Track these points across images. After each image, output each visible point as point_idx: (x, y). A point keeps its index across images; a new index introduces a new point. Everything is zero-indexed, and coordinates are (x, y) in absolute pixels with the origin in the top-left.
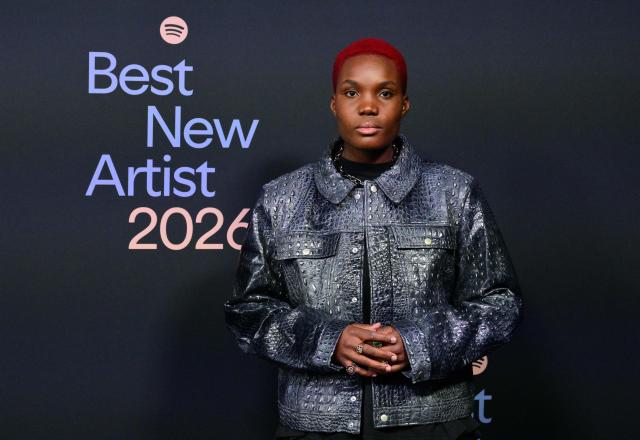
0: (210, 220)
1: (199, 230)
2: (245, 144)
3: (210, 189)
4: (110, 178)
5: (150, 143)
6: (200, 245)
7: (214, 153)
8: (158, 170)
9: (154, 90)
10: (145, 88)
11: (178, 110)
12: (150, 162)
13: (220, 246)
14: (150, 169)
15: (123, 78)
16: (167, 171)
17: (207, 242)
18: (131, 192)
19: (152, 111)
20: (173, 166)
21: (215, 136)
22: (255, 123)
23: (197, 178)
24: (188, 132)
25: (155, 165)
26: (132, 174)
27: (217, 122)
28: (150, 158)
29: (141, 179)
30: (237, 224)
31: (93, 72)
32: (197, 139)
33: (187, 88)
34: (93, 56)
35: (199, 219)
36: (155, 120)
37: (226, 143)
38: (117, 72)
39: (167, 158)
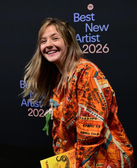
0: (99, 47)
1: (97, 49)
2: (106, 30)
3: (99, 40)
4: (79, 39)
5: (86, 31)
6: (97, 52)
7: (99, 33)
8: (88, 37)
9: (87, 20)
10: (85, 20)
11: (92, 24)
12: (86, 35)
13: (101, 52)
14: (86, 36)
15: (81, 18)
16: (90, 37)
17: (99, 51)
18: (83, 42)
19: (87, 25)
20: (91, 36)
21: (100, 29)
22: (108, 25)
23: (96, 38)
24: (94, 28)
25: (88, 36)
26: (83, 38)
27: (100, 26)
28: (86, 34)
29: (85, 39)
30: (105, 47)
31: (75, 17)
32: (96, 30)
33: (94, 19)
34: (75, 14)
35: (97, 47)
36: (87, 27)
37: (102, 30)
38: (79, 17)
39: (90, 34)
